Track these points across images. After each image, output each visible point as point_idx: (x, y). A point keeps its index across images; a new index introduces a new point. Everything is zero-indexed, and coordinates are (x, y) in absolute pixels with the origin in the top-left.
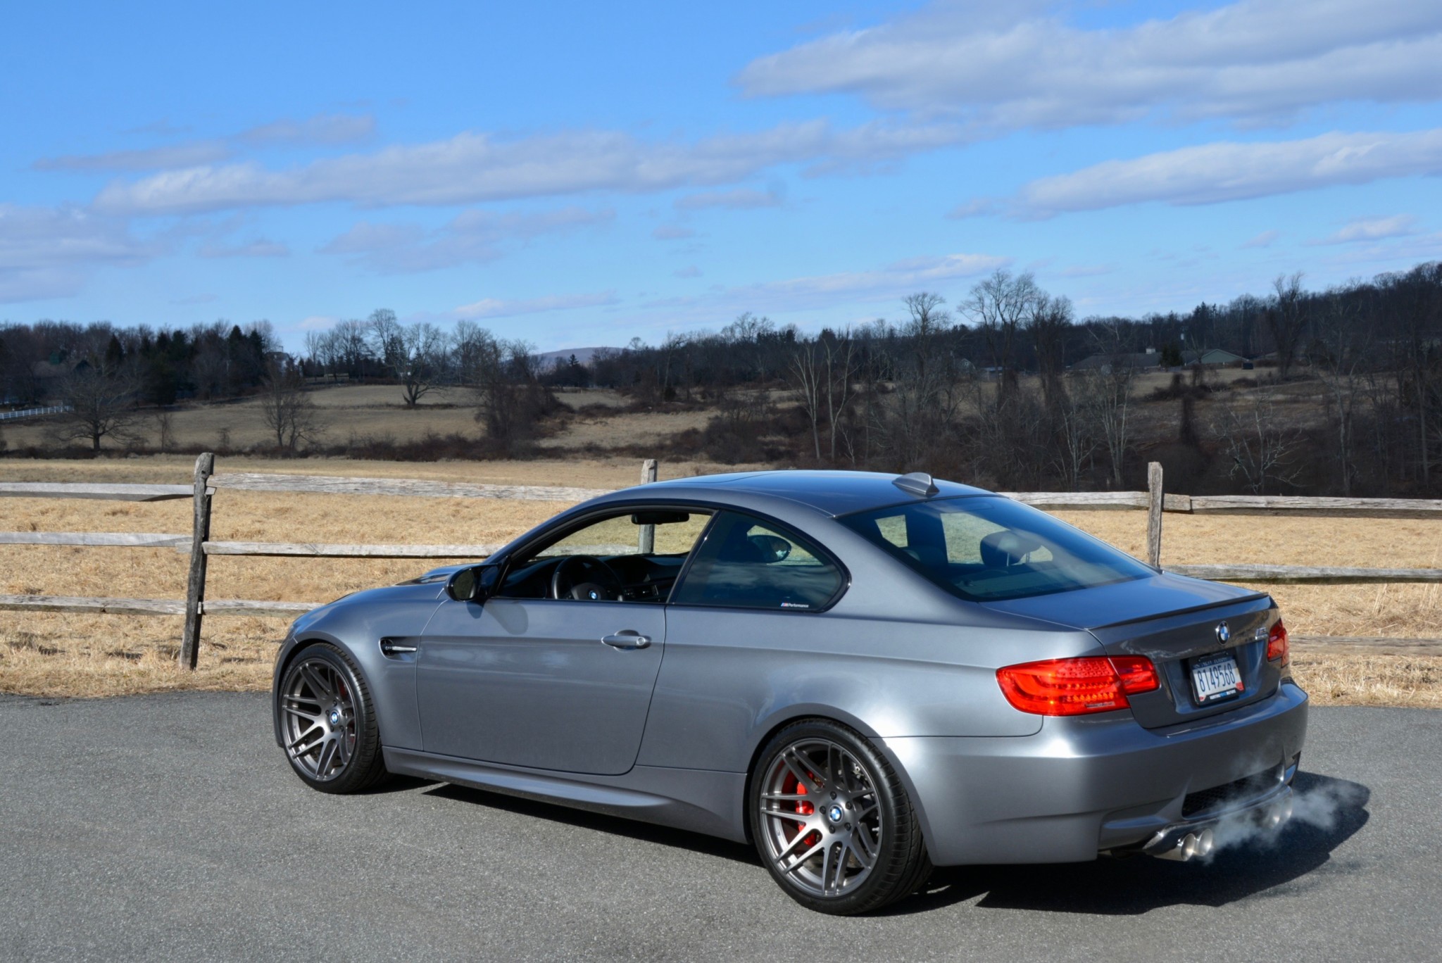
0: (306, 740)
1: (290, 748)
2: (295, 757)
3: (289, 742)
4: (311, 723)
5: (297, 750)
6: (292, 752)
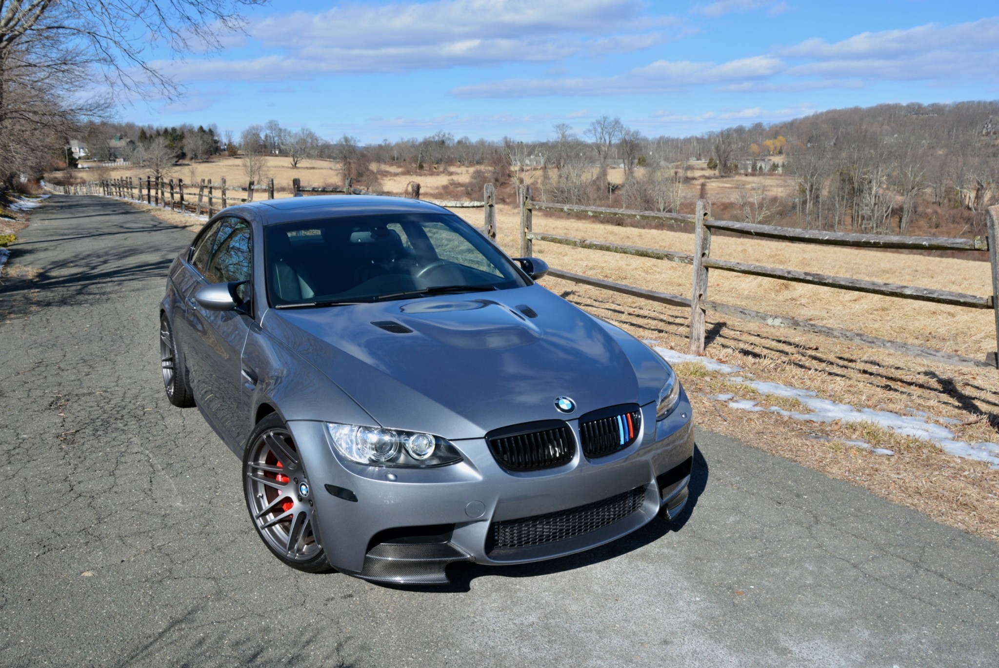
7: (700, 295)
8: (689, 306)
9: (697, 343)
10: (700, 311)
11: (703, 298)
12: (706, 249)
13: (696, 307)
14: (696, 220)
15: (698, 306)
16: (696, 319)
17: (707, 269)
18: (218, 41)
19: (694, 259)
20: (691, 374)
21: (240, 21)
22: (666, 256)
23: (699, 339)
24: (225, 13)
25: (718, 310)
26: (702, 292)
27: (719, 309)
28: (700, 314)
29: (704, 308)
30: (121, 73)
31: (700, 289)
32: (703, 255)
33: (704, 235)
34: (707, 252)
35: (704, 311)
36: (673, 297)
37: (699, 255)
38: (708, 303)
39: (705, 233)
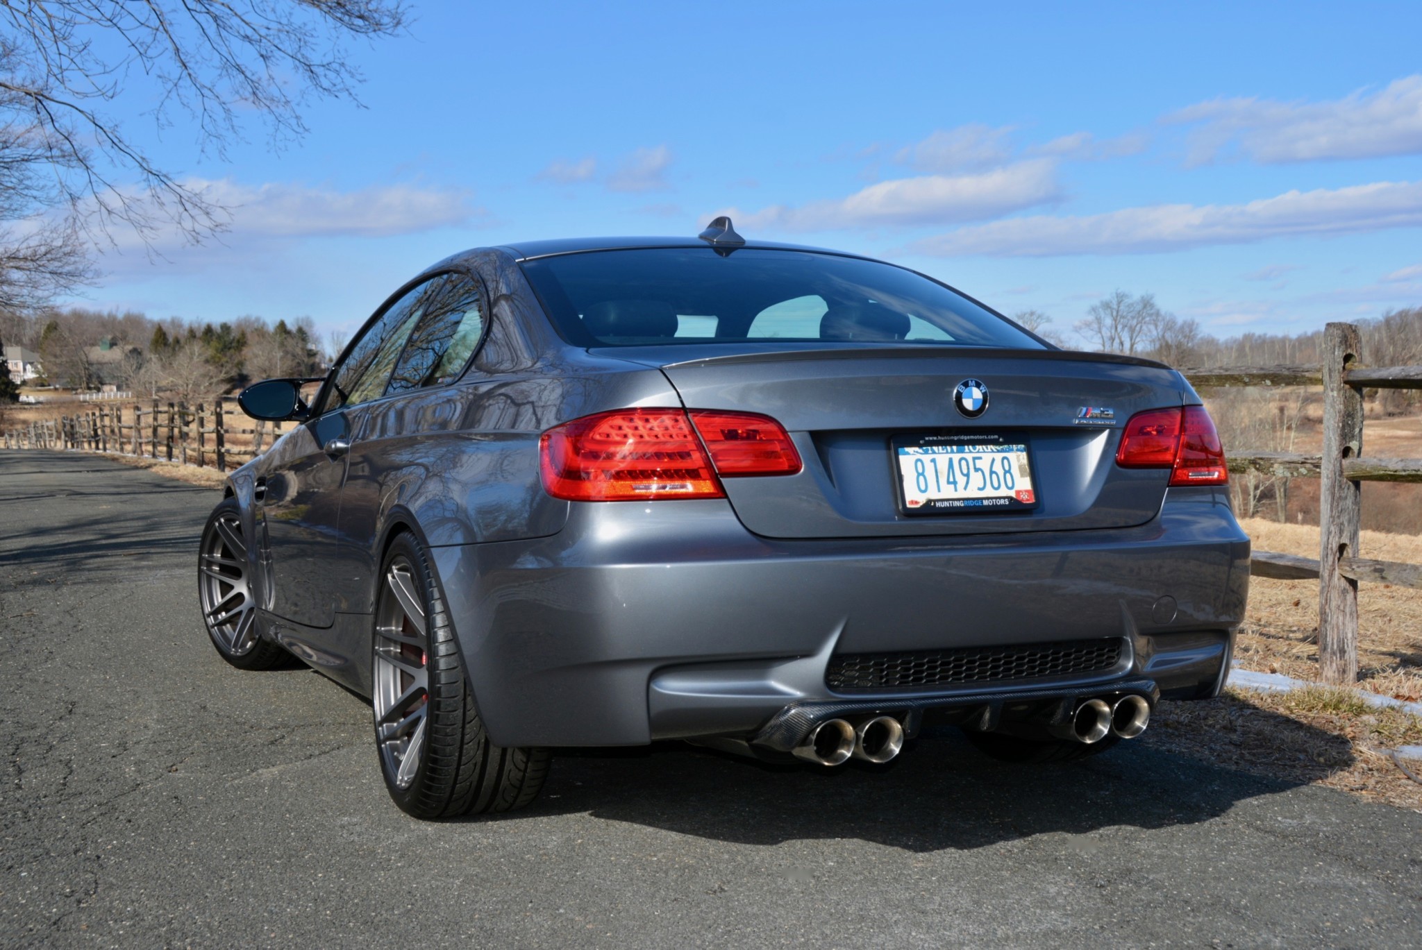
0: (225, 607)
1: (209, 616)
2: (213, 626)
3: (208, 609)
4: (232, 587)
5: (216, 619)
6: (211, 620)
7: (1342, 548)
8: (1314, 575)
9: (1338, 661)
10: (1344, 583)
11: (1349, 552)
12: (1353, 437)
13: (1331, 575)
14: (1326, 371)
15: (1337, 573)
16: (1334, 604)
17: (1357, 485)
18: (297, 117)
19: (1324, 464)
20: (1325, 706)
21: (344, 74)
22: (1254, 462)
23: (1343, 652)
24: (315, 58)
25: (1390, 578)
26: (1345, 540)
27: (1390, 575)
28: (1344, 592)
29: (1351, 576)
30: (93, 178)
31: (1341, 532)
32: (1346, 452)
33: (1346, 406)
34: (1354, 445)
35: (1353, 583)
36: (1274, 557)
37: (1335, 452)
38: (1364, 563)
39: (1348, 401)
